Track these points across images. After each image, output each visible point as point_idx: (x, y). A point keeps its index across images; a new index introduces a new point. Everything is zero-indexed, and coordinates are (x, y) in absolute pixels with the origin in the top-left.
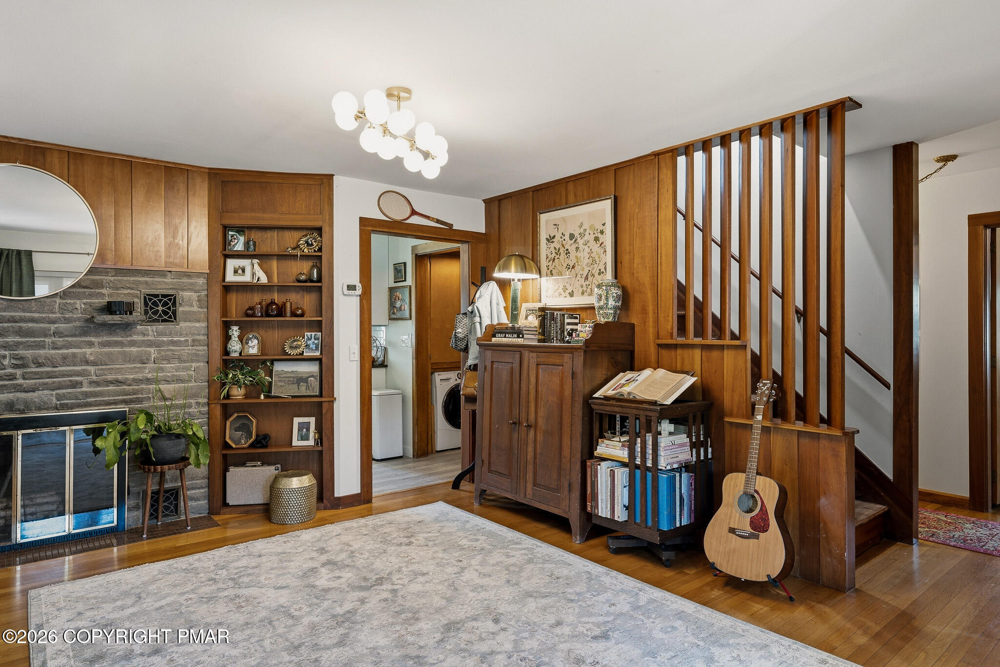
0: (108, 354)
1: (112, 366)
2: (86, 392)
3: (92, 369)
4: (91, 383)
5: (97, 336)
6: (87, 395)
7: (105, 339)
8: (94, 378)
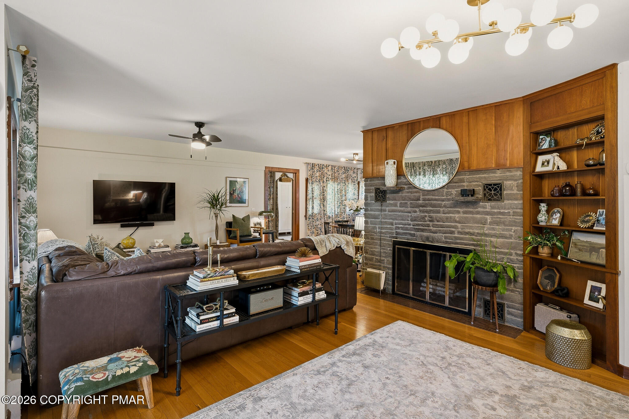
0: (466, 218)
1: (468, 225)
2: (456, 237)
3: (459, 225)
4: (459, 232)
5: (461, 208)
6: (456, 238)
7: (465, 209)
8: (460, 230)
